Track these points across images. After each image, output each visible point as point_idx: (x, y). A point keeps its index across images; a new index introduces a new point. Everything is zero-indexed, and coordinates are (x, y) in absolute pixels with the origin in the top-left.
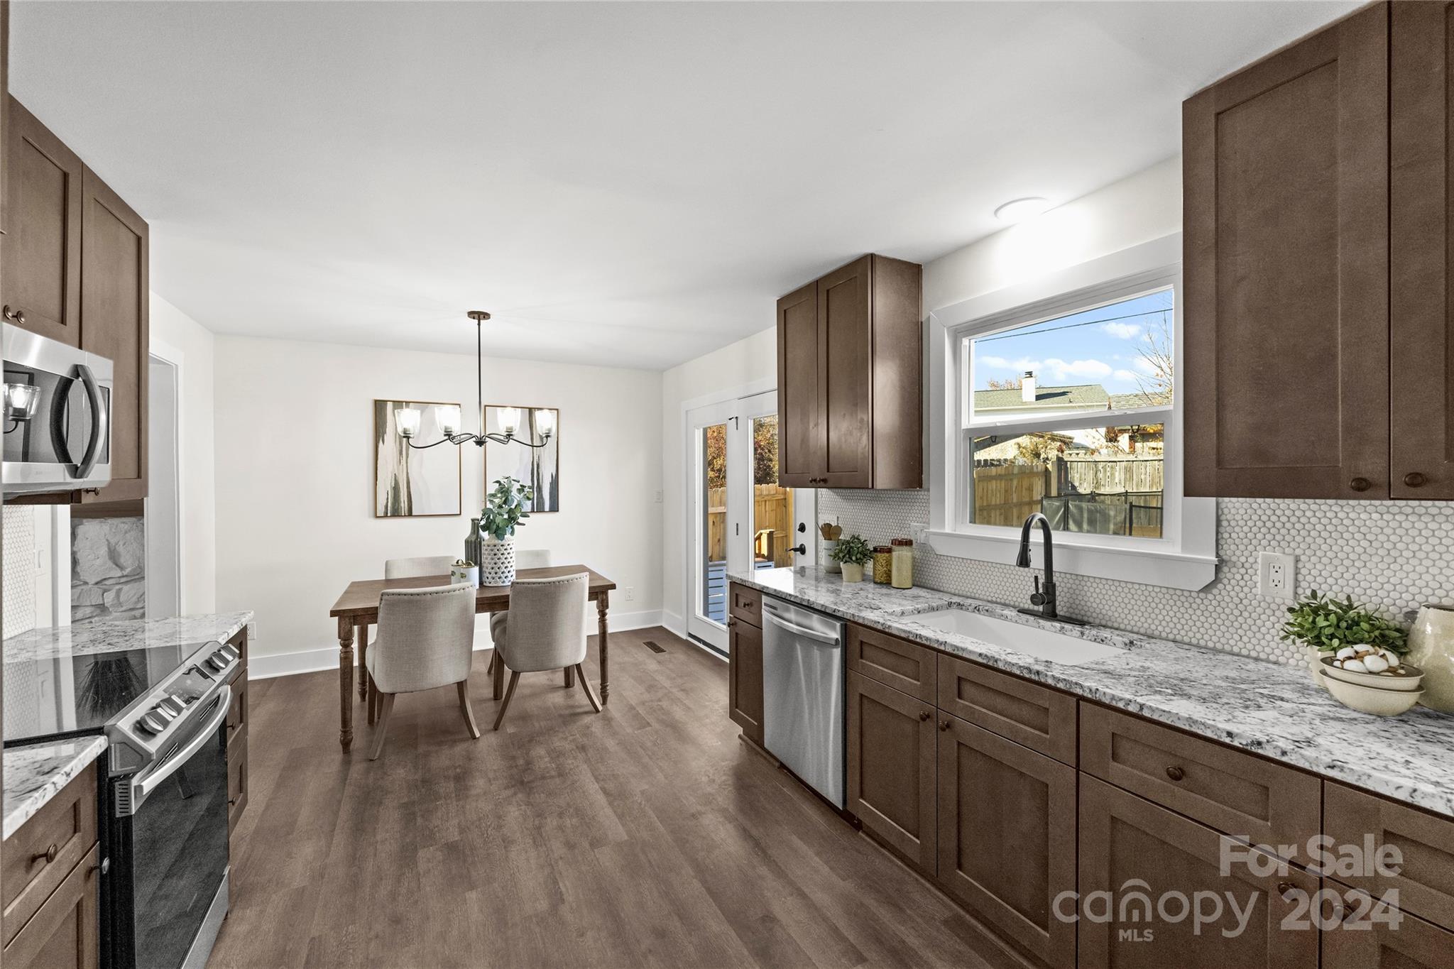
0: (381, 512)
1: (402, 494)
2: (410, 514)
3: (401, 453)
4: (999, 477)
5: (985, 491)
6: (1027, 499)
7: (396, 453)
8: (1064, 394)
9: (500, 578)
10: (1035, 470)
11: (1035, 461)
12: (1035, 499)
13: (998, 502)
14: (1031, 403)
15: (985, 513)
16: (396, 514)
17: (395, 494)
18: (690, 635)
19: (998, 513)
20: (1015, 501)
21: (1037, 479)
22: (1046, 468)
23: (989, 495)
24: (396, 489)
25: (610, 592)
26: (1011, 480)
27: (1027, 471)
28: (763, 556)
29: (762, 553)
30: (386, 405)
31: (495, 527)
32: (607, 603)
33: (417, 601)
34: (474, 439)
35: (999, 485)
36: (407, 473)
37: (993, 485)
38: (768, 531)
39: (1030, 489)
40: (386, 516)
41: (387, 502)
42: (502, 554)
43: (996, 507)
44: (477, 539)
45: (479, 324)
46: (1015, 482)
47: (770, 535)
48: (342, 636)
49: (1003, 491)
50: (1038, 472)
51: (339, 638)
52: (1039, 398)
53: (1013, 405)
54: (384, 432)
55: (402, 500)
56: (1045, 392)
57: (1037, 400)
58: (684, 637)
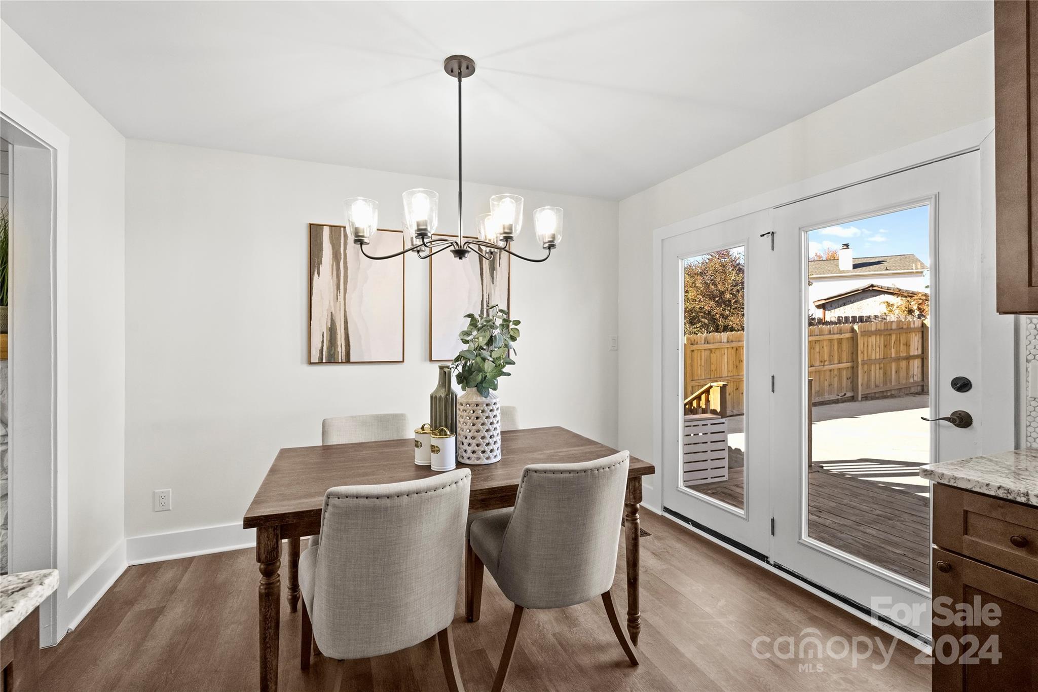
0: (315, 359)
1: (339, 337)
2: (348, 361)
3: (338, 288)
4: (877, 332)
5: (866, 345)
6: (904, 354)
7: (333, 288)
8: (879, 263)
9: (483, 452)
10: (912, 326)
11: (909, 318)
12: (912, 354)
13: (878, 357)
14: (848, 272)
15: (866, 366)
16: (332, 360)
17: (331, 336)
18: (666, 510)
19: (878, 366)
20: (893, 355)
21: (914, 334)
22: (923, 325)
23: (870, 350)
24: (332, 330)
25: (644, 478)
26: (890, 335)
27: (905, 327)
28: (714, 412)
29: (712, 407)
30: (322, 230)
31: (480, 378)
32: (641, 493)
33: (386, 509)
34: (452, 248)
35: (878, 340)
36: (345, 312)
37: (873, 340)
38: (721, 384)
39: (907, 345)
40: (321, 362)
41: (323, 346)
42: (487, 418)
43: (876, 361)
44: (447, 395)
45: (460, 81)
46: (894, 337)
47: (723, 389)
48: (263, 557)
49: (882, 346)
50: (915, 328)
51: (259, 560)
52: (856, 266)
53: (832, 273)
54: (320, 263)
55: (339, 344)
56: (860, 261)
57: (854, 268)
58: (660, 512)
